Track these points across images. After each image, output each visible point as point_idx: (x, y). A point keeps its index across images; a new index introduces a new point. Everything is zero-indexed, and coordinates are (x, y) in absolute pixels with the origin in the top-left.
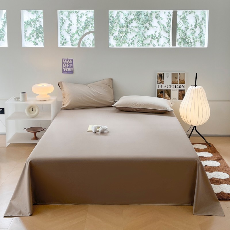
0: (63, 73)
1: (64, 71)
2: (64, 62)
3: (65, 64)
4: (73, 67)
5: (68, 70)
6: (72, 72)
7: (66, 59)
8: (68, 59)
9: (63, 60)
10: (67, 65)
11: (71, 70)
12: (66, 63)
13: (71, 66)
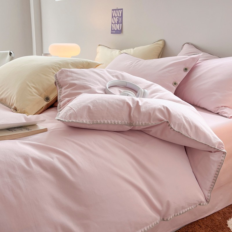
0: (112, 33)
1: (113, 29)
2: (113, 16)
3: (114, 18)
4: (122, 23)
5: (117, 29)
6: (120, 32)
7: (115, 10)
8: (117, 10)
9: (113, 11)
10: (116, 20)
11: (120, 29)
12: (115, 16)
13: (120, 22)
